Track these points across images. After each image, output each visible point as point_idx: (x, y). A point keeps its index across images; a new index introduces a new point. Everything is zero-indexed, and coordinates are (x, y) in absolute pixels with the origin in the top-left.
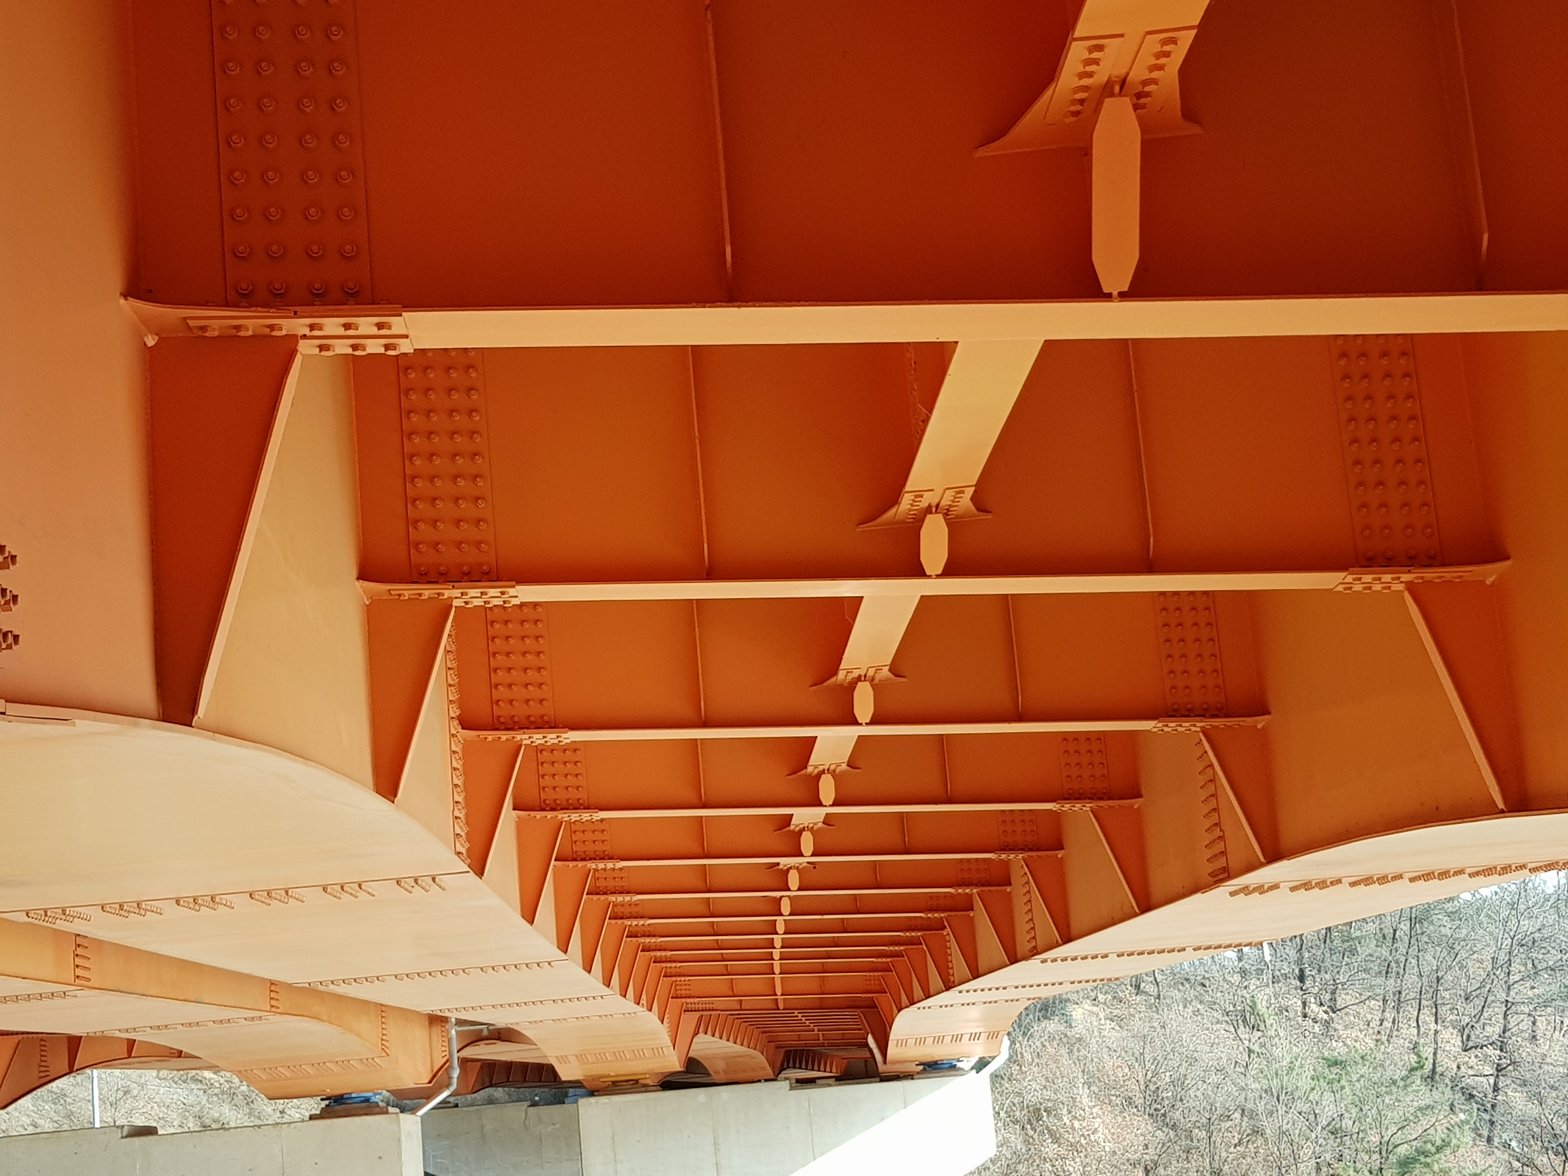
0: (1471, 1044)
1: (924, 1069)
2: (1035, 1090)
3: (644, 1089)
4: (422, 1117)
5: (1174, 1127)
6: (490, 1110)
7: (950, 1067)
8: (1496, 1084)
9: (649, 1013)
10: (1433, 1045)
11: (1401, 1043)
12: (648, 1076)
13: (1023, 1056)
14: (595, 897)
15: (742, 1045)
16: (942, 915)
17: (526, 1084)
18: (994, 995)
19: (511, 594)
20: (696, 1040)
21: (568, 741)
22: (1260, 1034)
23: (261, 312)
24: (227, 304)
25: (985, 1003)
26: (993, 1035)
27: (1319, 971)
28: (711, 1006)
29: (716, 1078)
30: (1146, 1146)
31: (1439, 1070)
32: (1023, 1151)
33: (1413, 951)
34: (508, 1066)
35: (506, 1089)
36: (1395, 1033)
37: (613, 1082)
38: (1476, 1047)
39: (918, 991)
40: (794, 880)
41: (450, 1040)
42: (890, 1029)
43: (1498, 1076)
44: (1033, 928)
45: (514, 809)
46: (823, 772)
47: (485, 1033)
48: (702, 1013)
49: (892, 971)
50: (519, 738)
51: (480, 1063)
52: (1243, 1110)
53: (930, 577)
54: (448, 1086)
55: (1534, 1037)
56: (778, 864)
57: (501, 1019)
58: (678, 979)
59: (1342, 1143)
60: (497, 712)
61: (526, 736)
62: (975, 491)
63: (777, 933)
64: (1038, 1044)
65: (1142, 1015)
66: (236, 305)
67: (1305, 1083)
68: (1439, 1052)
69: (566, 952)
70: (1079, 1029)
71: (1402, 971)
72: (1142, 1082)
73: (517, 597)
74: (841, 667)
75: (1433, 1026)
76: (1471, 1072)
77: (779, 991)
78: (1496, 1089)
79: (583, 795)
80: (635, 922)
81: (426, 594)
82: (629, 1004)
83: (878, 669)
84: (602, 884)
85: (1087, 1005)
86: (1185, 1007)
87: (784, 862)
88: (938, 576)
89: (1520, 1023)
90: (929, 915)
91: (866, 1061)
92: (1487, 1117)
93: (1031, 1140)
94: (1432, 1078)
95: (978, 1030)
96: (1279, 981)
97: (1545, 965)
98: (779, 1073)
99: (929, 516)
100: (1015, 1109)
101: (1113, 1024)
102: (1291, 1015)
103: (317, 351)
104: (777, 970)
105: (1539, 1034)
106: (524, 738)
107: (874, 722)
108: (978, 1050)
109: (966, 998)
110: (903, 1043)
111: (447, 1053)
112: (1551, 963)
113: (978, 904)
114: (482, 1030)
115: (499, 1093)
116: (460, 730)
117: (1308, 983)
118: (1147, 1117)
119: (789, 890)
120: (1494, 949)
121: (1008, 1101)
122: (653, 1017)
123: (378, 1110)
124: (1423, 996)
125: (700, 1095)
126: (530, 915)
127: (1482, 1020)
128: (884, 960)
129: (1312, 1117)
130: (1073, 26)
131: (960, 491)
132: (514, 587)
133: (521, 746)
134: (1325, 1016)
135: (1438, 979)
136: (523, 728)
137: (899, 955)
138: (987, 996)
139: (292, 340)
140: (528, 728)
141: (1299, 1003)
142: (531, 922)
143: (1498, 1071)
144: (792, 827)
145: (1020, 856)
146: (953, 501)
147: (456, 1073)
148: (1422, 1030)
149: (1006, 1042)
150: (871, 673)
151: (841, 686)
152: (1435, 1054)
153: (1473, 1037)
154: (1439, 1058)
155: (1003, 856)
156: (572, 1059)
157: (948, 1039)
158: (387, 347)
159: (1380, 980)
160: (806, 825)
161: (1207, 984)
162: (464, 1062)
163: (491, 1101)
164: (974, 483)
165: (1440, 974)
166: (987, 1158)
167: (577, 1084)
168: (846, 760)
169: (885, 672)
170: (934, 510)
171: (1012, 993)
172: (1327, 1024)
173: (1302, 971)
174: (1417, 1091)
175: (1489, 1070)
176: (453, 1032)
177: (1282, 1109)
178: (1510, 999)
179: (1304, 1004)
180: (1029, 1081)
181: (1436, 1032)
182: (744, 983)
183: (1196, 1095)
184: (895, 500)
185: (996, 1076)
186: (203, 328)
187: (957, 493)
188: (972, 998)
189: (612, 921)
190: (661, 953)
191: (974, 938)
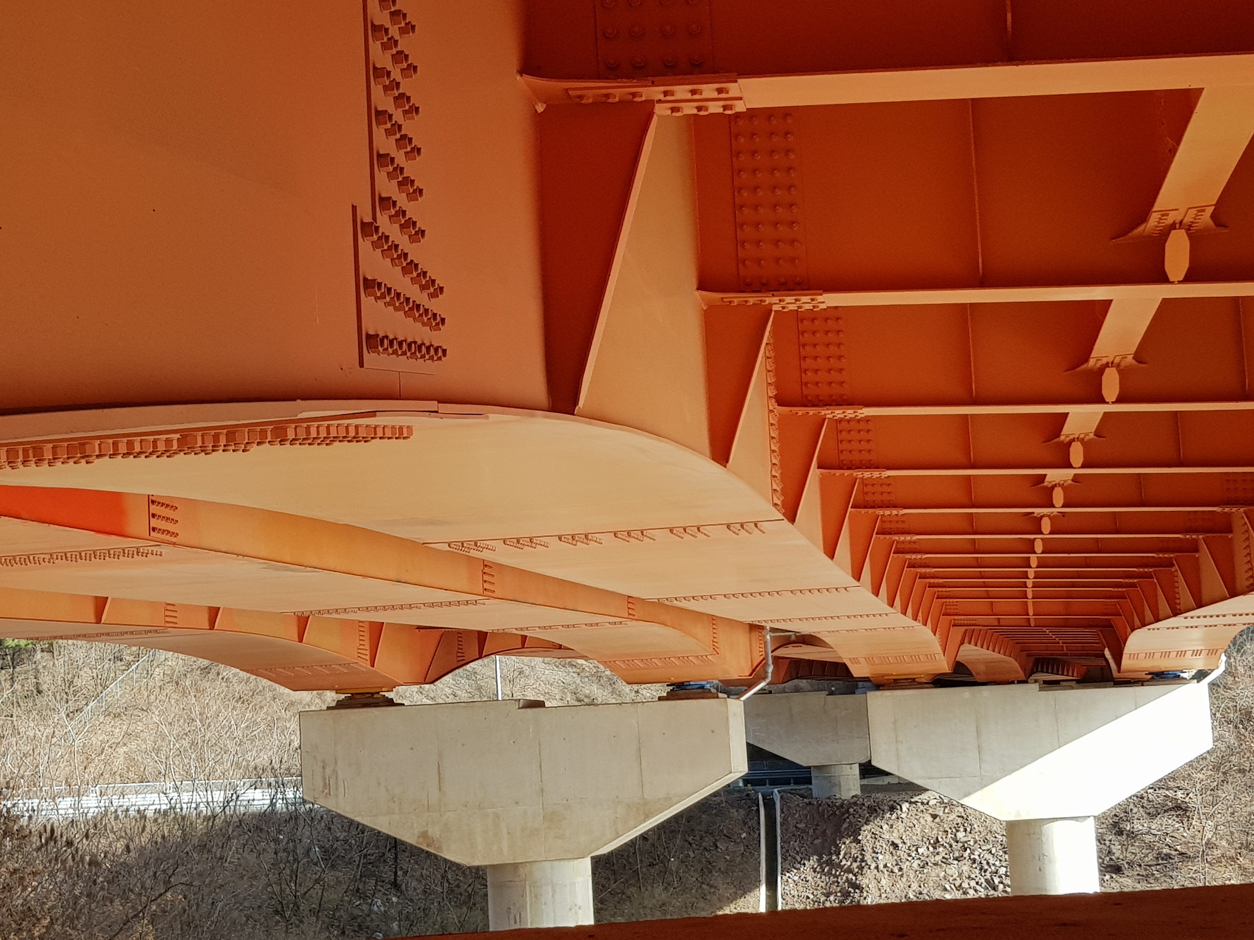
1: (1153, 678)
2: (1247, 697)
3: (920, 686)
4: (744, 701)
6: (797, 697)
7: (1174, 677)
9: (924, 627)
12: (923, 676)
13: (1236, 669)
14: (882, 537)
15: (999, 653)
16: (1172, 555)
17: (826, 678)
18: (1214, 621)
19: (819, 301)
20: (962, 648)
21: (863, 416)
23: (625, 82)
24: (598, 77)
25: (1206, 626)
26: (1213, 652)
28: (974, 622)
29: (979, 679)
32: (1236, 745)
34: (811, 663)
35: (809, 680)
37: (895, 680)
39: (1149, 616)
40: (1046, 525)
41: (765, 643)
42: (1125, 644)
45: (818, 468)
46: (1073, 440)
47: (793, 638)
48: (966, 628)
49: (1126, 598)
50: (823, 413)
51: (788, 660)
53: (1172, 283)
54: (764, 679)
56: (1033, 513)
57: (805, 629)
58: (948, 600)
60: (805, 392)
61: (830, 412)
62: (1215, 209)
63: (1030, 567)
66: (606, 78)
69: (859, 580)
73: (823, 302)
74: (1092, 356)
77: (1031, 612)
79: (873, 457)
80: (914, 556)
81: (751, 301)
82: (908, 621)
83: (1124, 357)
84: (887, 526)
87: (1037, 511)
88: (1180, 282)
90: (1161, 555)
91: (1102, 668)
93: (1243, 738)
95: (1199, 648)
98: (1030, 676)
99: (1173, 232)
100: (1229, 711)
103: (669, 112)
104: (1030, 595)
106: (827, 413)
107: (1118, 401)
108: (1200, 664)
109: (1189, 622)
110: (1134, 657)
111: (763, 653)
113: (1203, 547)
114: (790, 636)
115: (803, 683)
116: (777, 406)
119: (1042, 533)
121: (1223, 705)
122: (928, 631)
123: (710, 695)
125: (965, 693)
126: (831, 552)
128: (1120, 589)
131: (1201, 210)
132: (821, 295)
133: (824, 420)
136: (826, 405)
137: (1133, 586)
138: (1209, 621)
139: (650, 104)
140: (830, 405)
142: (832, 557)
144: (1046, 484)
145: (1242, 510)
146: (1195, 219)
147: (770, 669)
149: (1224, 658)
150: (1117, 360)
151: (1090, 371)
155: (1227, 510)
156: (862, 661)
157: (1173, 655)
158: (725, 108)
160: (1057, 482)
162: (776, 659)
163: (797, 690)
164: (1214, 203)
166: (1205, 751)
167: (866, 679)
168: (1093, 430)
169: (1130, 359)
170: (1178, 226)
171: (1229, 620)
176: (768, 637)
180: (1242, 689)
182: (1002, 604)
184: (1144, 218)
185: (1214, 684)
186: (581, 97)
187: (1199, 211)
188: (1195, 622)
189: (896, 555)
190: (936, 581)
191: (1199, 577)
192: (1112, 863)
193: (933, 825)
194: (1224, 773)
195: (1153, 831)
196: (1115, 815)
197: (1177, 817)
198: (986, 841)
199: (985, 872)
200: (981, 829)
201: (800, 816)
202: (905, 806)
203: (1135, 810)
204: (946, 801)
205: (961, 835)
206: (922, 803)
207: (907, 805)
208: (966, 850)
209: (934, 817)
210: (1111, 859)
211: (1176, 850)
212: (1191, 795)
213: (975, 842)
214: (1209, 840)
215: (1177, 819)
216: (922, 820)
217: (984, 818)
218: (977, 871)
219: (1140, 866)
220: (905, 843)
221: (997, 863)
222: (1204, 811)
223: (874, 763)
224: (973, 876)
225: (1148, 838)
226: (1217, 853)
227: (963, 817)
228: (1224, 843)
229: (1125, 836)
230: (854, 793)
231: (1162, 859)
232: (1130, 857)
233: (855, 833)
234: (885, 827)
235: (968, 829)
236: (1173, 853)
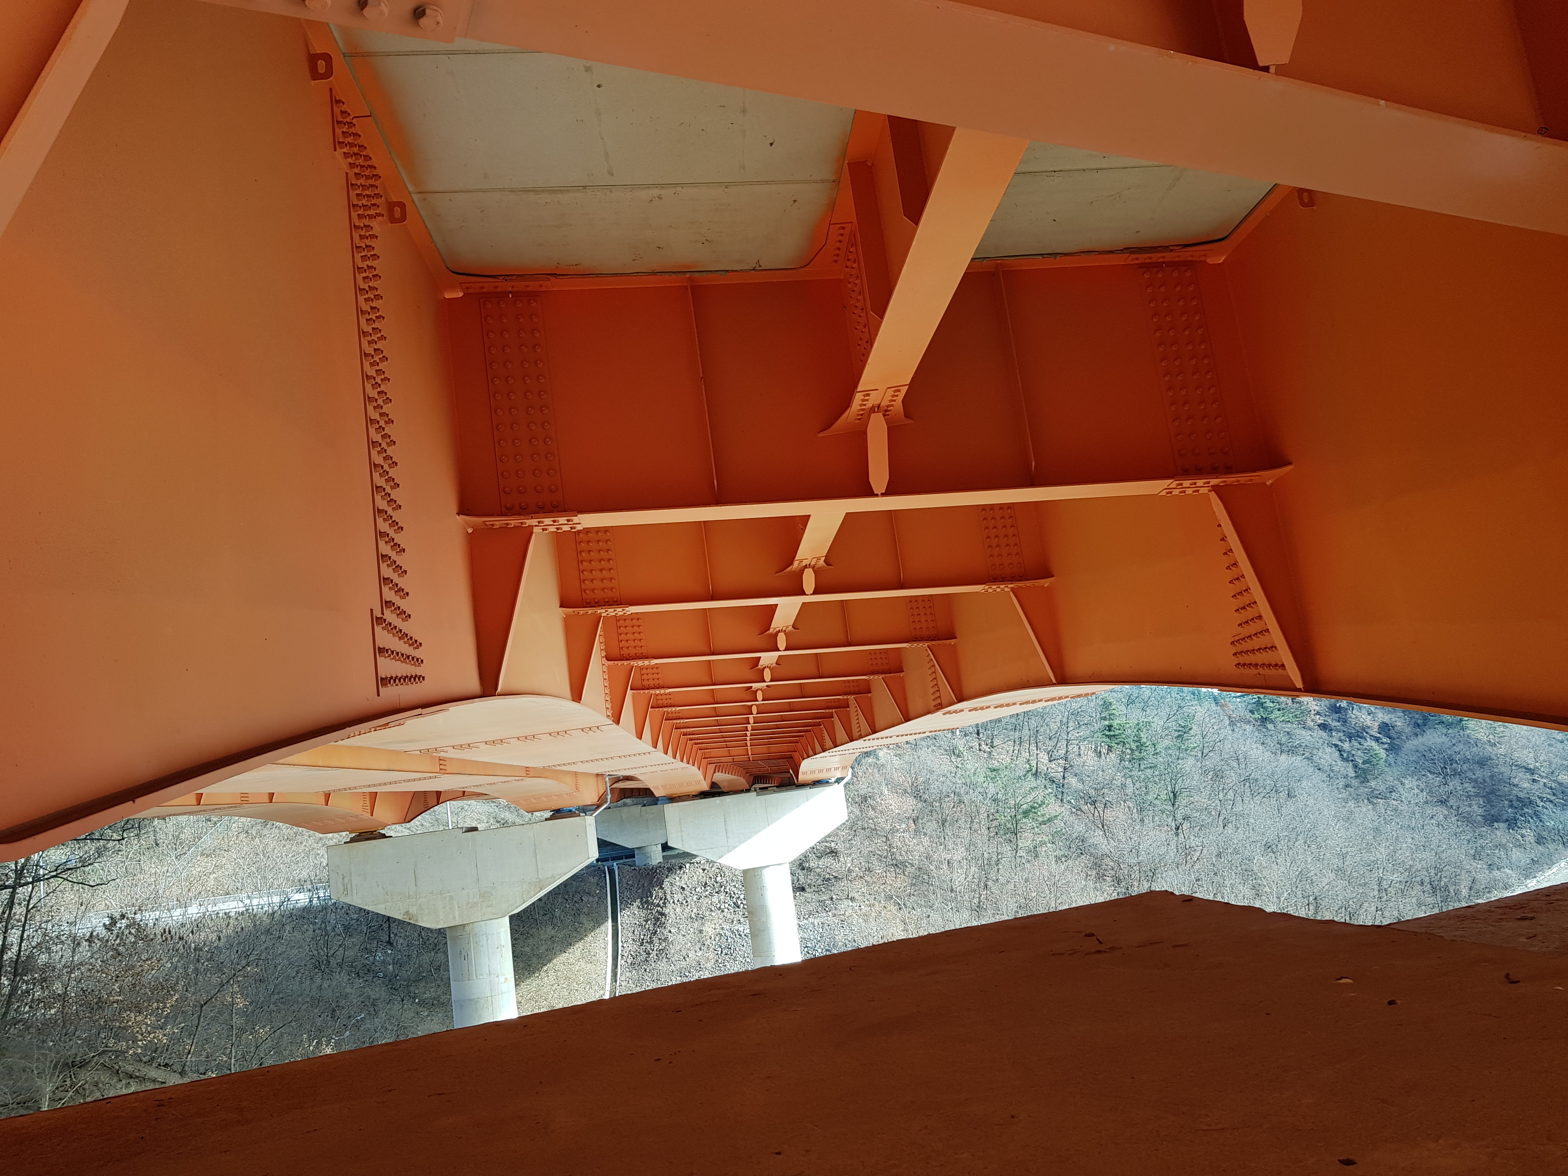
0: (1052, 758)
1: (815, 783)
2: (864, 789)
3: (692, 799)
4: (595, 817)
5: (925, 801)
6: (624, 809)
7: (826, 782)
8: (1064, 776)
9: (693, 767)
10: (1036, 760)
11: (1021, 762)
12: (694, 793)
13: (858, 775)
14: (668, 721)
15: (735, 776)
16: (820, 721)
17: (639, 797)
18: (844, 752)
19: (627, 610)
20: (714, 775)
21: (654, 663)
22: (960, 759)
23: (518, 517)
25: (840, 756)
26: (844, 768)
27: (986, 730)
28: (721, 761)
29: (725, 791)
30: (913, 810)
31: (1039, 770)
32: (860, 815)
33: (1026, 719)
34: (632, 790)
35: (631, 800)
36: (1019, 755)
37: (679, 796)
38: (1055, 760)
39: (811, 752)
40: (754, 710)
41: (606, 783)
42: (800, 767)
43: (1064, 772)
44: (859, 727)
45: (631, 691)
46: (765, 667)
47: (621, 778)
48: (716, 764)
49: (799, 743)
50: (633, 663)
51: (618, 790)
52: (955, 793)
53: (807, 595)
54: (606, 802)
55: (1079, 754)
56: (747, 705)
57: (629, 772)
58: (705, 751)
59: (998, 805)
61: (636, 662)
62: (825, 558)
63: (748, 731)
64: (865, 768)
65: (909, 753)
67: (981, 779)
68: (1039, 763)
69: (656, 748)
70: (882, 761)
71: (1021, 729)
72: (910, 782)
73: (629, 611)
74: (771, 628)
75: (1035, 751)
76: (1053, 771)
77: (750, 754)
78: (1064, 778)
80: (687, 730)
81: (590, 612)
82: (684, 765)
83: (787, 627)
84: (670, 716)
85: (885, 750)
86: (928, 749)
87: (750, 703)
88: (811, 594)
89: (1073, 748)
90: (814, 721)
91: (789, 779)
92: (1060, 790)
93: (863, 810)
94: (1036, 774)
95: (838, 766)
96: (968, 736)
97: (1083, 723)
98: (752, 787)
99: (806, 570)
100: (855, 798)
101: (897, 758)
102: (974, 750)
103: (541, 531)
104: (749, 745)
105: (1082, 753)
107: (786, 649)
108: (839, 775)
109: (831, 754)
110: (805, 773)
111: (605, 788)
112: (1086, 722)
113: (835, 715)
114: (619, 777)
115: (628, 801)
116: (607, 662)
117: (981, 735)
118: (913, 798)
119: (752, 714)
120: (1061, 716)
121: (852, 795)
122: (695, 768)
123: (576, 815)
124: (1032, 739)
125: (717, 800)
126: (641, 736)
127: (1057, 748)
129: (985, 795)
130: (856, 387)
131: (819, 558)
132: (628, 607)
133: (633, 666)
134: (989, 750)
135: (1037, 731)
137: (802, 736)
138: (841, 753)
139: (530, 527)
140: (635, 659)
141: (977, 745)
142: (642, 739)
143: (1064, 770)
144: (753, 691)
145: (853, 697)
146: (816, 562)
147: (609, 797)
148: (1031, 753)
149: (850, 770)
150: (784, 629)
151: (771, 635)
152: (1037, 764)
153: (1053, 755)
154: (1039, 766)
155: (845, 697)
156: (661, 787)
157: (825, 771)
158: (571, 528)
159: (1012, 733)
160: (759, 690)
161: (937, 738)
162: (610, 791)
163: (625, 805)
164: (825, 555)
165: (1038, 729)
166: (845, 820)
167: (663, 797)
168: (775, 665)
169: (791, 628)
170: (808, 567)
171: (851, 752)
172: (990, 753)
173: (978, 730)
174: (1030, 781)
175: (1060, 769)
176: (607, 779)
177: (971, 791)
178: (1068, 738)
179: (980, 745)
180: (861, 785)
181: (1037, 754)
182: (734, 751)
183: (934, 788)
184: (792, 563)
185: (847, 784)
186: (494, 525)
188: (834, 754)
189: (676, 730)
190: (699, 741)
191: (834, 731)
192: (800, 886)
193: (703, 874)
194: (855, 831)
195: (820, 866)
196: (800, 859)
197: (832, 857)
198: (732, 881)
199: (733, 898)
200: (730, 874)
201: (629, 877)
202: (688, 865)
203: (810, 855)
204: (710, 860)
205: (719, 879)
206: (697, 863)
207: (689, 864)
208: (722, 887)
209: (704, 870)
210: (799, 884)
211: (833, 875)
212: (839, 844)
213: (727, 882)
214: (849, 868)
215: (832, 858)
216: (697, 872)
217: (730, 869)
218: (729, 898)
219: (814, 886)
220: (688, 886)
221: (739, 893)
222: (846, 852)
223: (669, 844)
224: (726, 901)
225: (818, 870)
226: (854, 874)
227: (719, 869)
228: (857, 869)
229: (806, 871)
230: (659, 861)
231: (826, 881)
232: (809, 882)
233: (660, 885)
234: (677, 878)
235: (723, 875)
236: (831, 877)
